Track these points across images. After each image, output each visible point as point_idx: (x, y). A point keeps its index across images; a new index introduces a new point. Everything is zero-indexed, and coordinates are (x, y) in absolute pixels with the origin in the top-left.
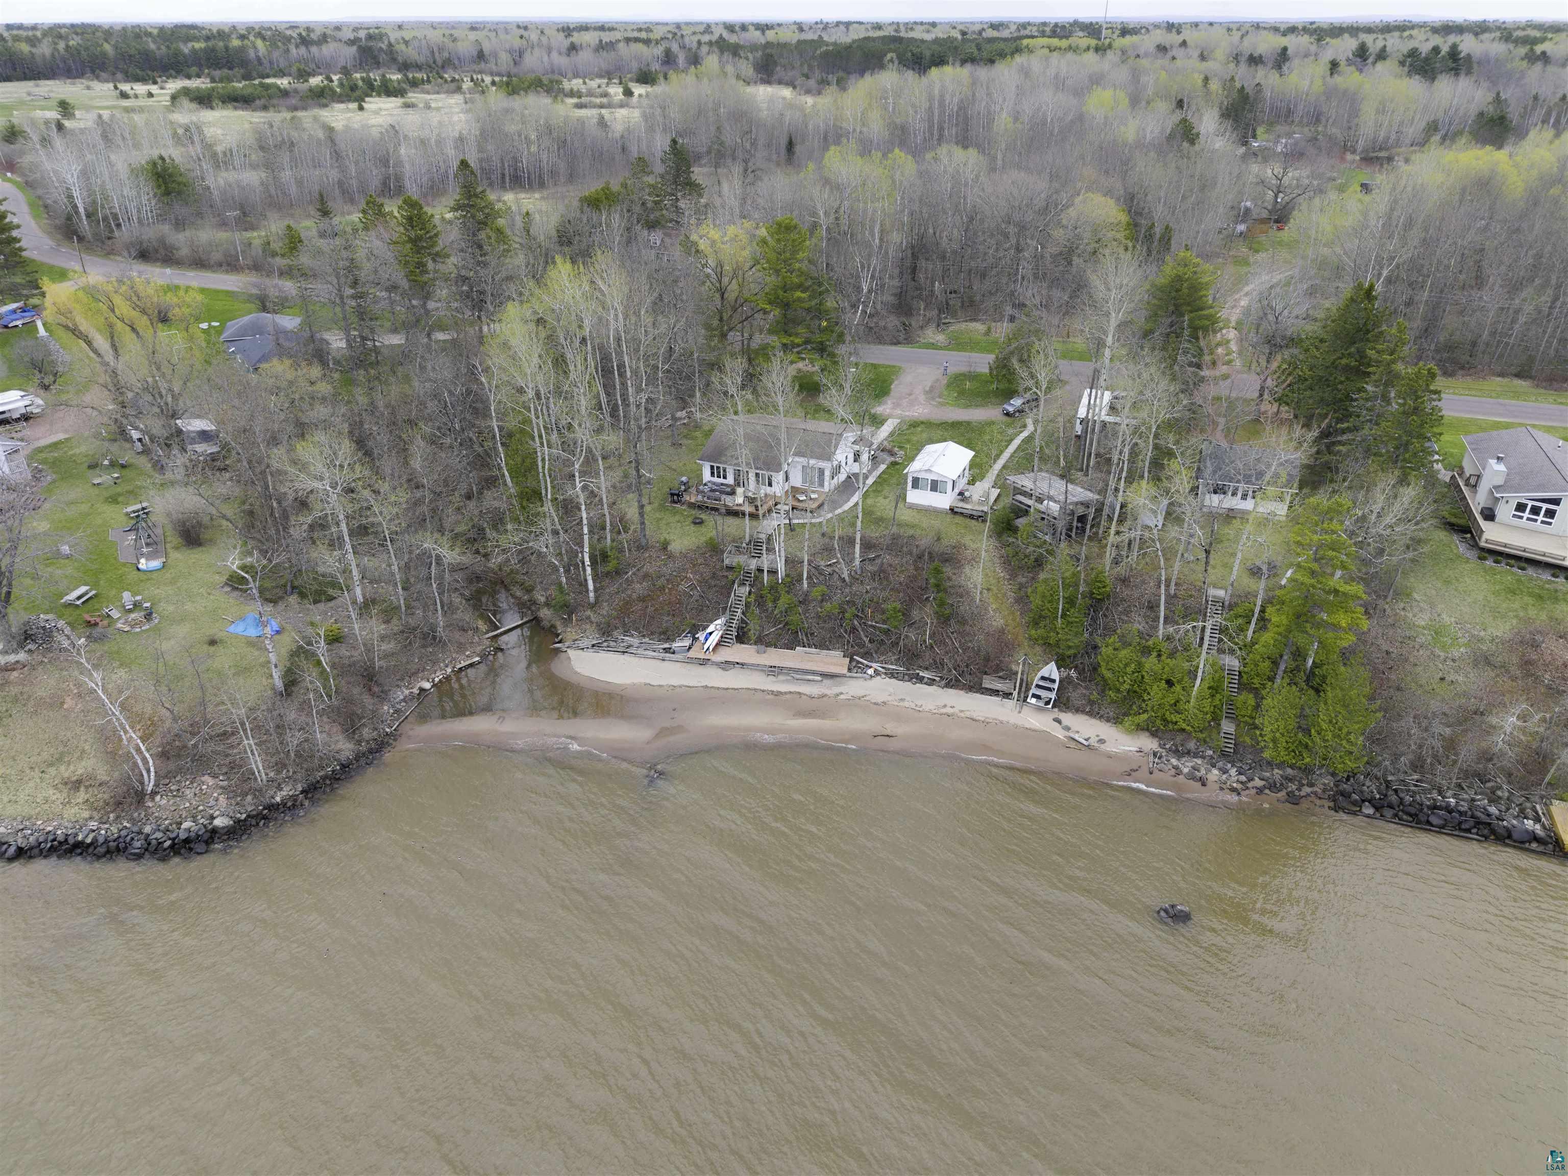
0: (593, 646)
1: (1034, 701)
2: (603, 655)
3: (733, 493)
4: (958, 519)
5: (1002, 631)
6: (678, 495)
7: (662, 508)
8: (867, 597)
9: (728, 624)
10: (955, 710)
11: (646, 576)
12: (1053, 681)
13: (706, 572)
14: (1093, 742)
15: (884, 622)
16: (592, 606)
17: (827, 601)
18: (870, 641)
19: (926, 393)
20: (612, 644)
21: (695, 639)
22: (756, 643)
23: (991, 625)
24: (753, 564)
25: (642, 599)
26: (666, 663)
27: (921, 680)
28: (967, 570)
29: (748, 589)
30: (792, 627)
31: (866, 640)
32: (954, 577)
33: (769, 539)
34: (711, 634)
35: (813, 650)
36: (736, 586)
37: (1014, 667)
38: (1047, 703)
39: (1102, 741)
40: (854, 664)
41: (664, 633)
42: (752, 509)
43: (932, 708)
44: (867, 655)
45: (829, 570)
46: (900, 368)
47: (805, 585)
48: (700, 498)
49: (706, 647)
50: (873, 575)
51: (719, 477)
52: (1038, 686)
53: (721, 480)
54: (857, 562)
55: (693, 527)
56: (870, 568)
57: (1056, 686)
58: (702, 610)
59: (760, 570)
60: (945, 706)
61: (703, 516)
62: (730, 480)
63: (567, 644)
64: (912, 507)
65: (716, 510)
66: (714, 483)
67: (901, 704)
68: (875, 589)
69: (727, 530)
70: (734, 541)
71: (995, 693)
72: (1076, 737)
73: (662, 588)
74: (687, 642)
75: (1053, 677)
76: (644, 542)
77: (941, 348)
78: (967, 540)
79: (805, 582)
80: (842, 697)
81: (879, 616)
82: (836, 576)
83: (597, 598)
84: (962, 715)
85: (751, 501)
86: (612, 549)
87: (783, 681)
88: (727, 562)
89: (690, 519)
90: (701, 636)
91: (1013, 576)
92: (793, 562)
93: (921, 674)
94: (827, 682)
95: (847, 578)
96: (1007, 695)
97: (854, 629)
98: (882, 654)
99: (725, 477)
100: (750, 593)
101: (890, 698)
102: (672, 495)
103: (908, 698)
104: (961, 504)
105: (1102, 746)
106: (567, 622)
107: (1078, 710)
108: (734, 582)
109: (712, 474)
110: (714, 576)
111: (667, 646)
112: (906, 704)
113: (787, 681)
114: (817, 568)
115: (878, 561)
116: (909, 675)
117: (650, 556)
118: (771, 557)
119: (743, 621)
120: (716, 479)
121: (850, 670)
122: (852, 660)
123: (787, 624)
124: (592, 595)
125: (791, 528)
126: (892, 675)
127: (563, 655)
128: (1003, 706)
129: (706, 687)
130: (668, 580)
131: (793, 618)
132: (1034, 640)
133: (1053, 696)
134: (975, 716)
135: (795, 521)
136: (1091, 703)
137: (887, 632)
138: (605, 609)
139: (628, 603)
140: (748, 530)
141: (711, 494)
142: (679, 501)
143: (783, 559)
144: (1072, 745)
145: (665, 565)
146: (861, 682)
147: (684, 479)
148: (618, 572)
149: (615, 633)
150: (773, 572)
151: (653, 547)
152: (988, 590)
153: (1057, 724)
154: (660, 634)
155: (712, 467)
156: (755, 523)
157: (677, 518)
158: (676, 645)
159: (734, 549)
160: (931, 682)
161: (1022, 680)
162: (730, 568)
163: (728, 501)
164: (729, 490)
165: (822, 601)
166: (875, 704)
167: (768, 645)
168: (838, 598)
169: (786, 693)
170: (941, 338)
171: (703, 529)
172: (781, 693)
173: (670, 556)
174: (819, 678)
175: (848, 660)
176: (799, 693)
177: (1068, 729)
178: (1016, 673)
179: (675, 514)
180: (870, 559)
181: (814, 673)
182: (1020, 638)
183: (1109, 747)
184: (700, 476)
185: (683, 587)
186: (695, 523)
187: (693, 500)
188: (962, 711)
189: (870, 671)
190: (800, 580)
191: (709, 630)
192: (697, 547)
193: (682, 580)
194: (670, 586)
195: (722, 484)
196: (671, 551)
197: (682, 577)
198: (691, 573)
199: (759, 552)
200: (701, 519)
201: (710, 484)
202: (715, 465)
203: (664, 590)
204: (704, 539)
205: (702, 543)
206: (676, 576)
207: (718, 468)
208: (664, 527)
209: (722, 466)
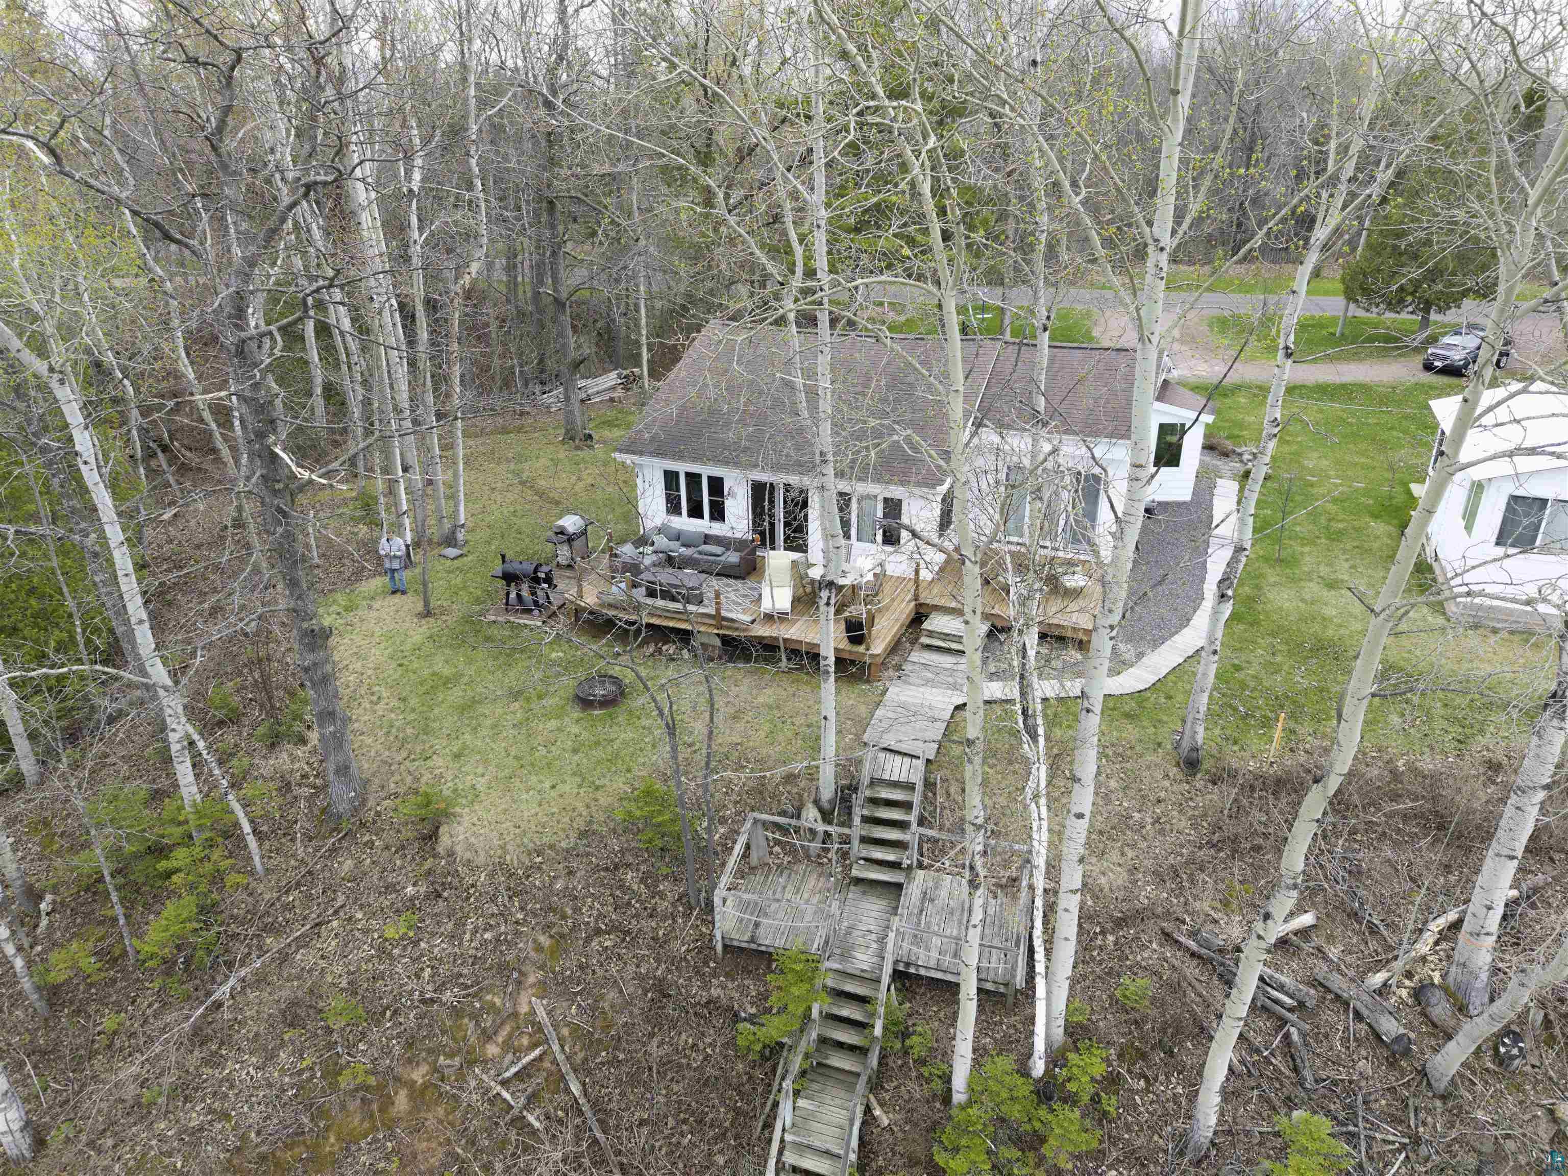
3: (750, 570)
6: (538, 581)
42: (838, 637)
48: (618, 590)
51: (696, 512)
53: (704, 525)
55: (573, 723)
61: (625, 670)
62: (738, 522)
64: (1485, 624)
65: (685, 636)
66: (677, 536)
69: (726, 732)
70: (762, 798)
76: (342, 797)
85: (827, 602)
88: (729, 919)
89: (568, 684)
99: (718, 514)
102: (510, 578)
109: (673, 507)
110: (661, 1003)
120: (684, 523)
140: (828, 739)
141: (666, 577)
142: (535, 605)
147: (571, 523)
155: (671, 478)
159: (760, 847)
164: (733, 558)
171: (620, 729)
173: (445, 885)
184: (631, 512)
185: (495, 1075)
186: (585, 703)
187: (590, 599)
192: (583, 834)
193: (487, 1036)
194: (418, 1075)
195: (708, 539)
196: (451, 854)
197: (488, 1021)
198: (543, 988)
199: (890, 856)
200: (616, 681)
201: (661, 542)
202: (682, 468)
203: (387, 1102)
204: (620, 785)
205: (609, 810)
206: (457, 1012)
207: (693, 479)
208: (449, 722)
209: (706, 471)
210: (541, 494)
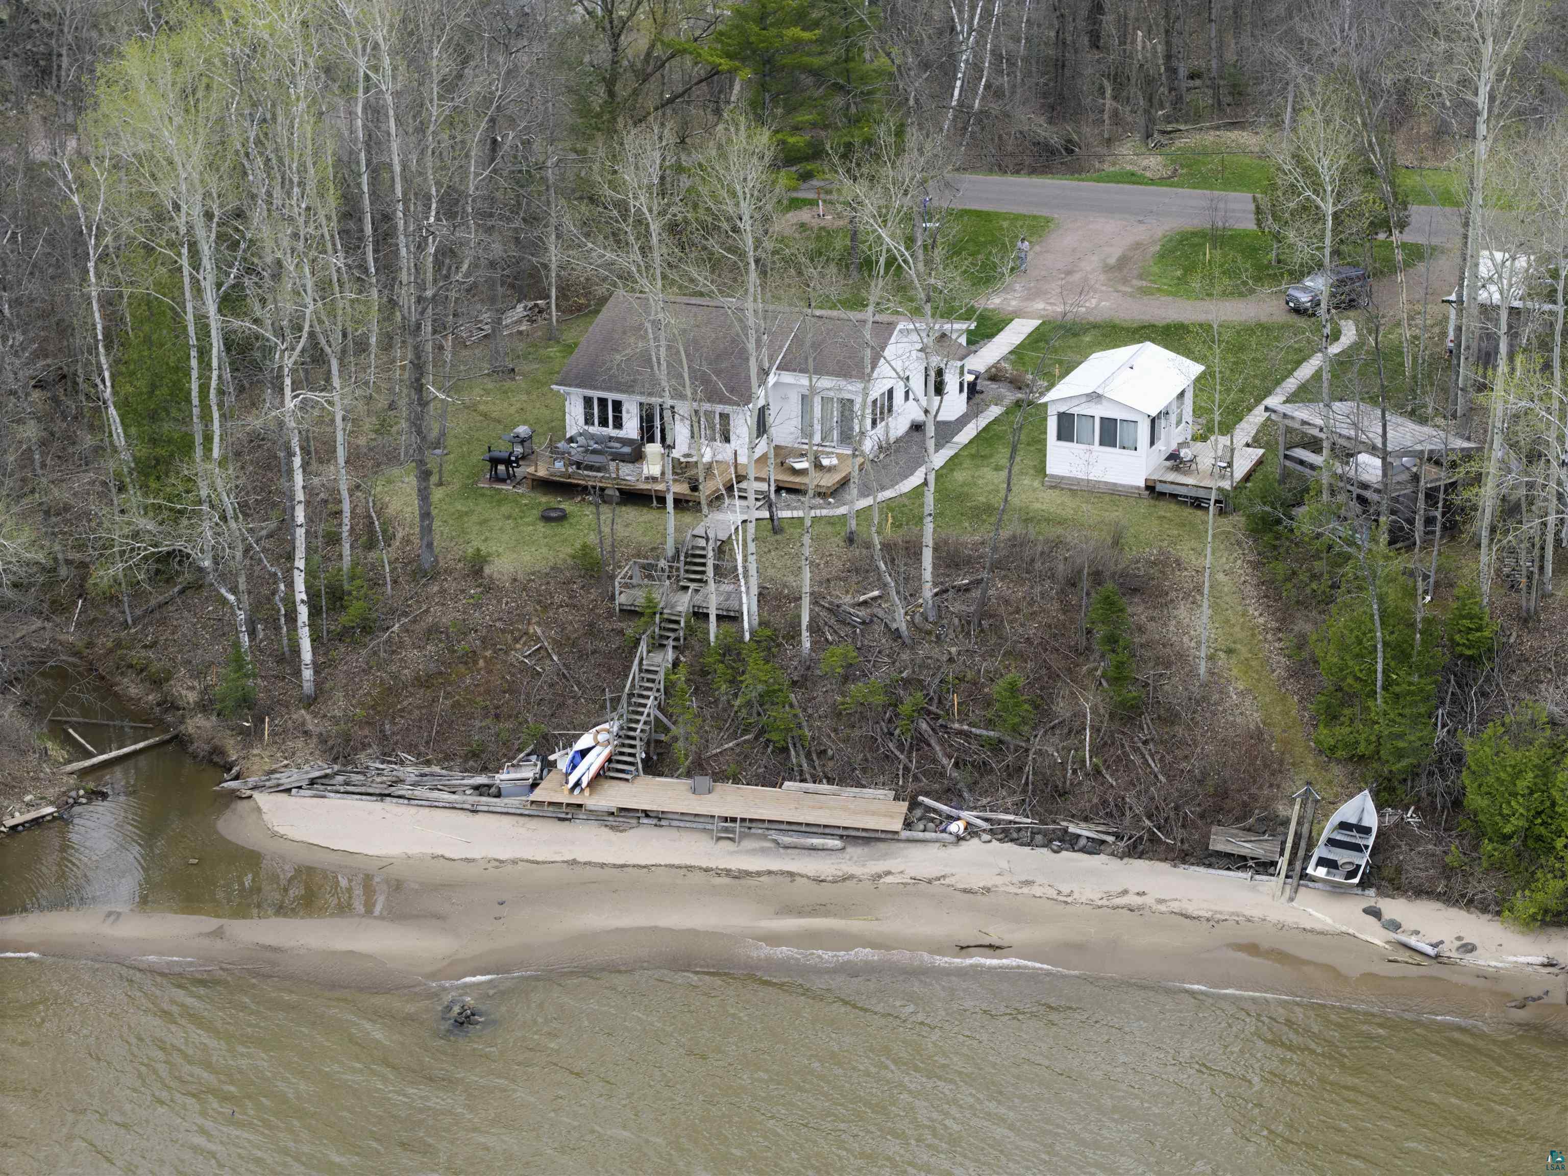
0: (312, 782)
1: (1322, 872)
2: (335, 803)
3: (637, 456)
4: (1168, 509)
5: (1258, 736)
6: (507, 462)
7: (470, 491)
8: (951, 673)
9: (625, 736)
10: (1148, 900)
11: (433, 632)
12: (1367, 831)
13: (574, 620)
14: (1449, 949)
15: (989, 724)
16: (310, 702)
17: (855, 680)
18: (956, 765)
19: (1108, 269)
20: (355, 778)
21: (549, 766)
22: (689, 774)
23: (1233, 725)
24: (683, 603)
25: (424, 682)
26: (479, 817)
27: (1070, 842)
28: (1182, 612)
29: (670, 655)
30: (775, 736)
31: (949, 764)
32: (1151, 626)
33: (723, 548)
34: (584, 753)
35: (824, 787)
36: (643, 647)
37: (1281, 809)
38: (1351, 875)
39: (1469, 948)
40: (918, 812)
41: (475, 755)
42: (682, 488)
43: (1095, 896)
44: (950, 794)
45: (863, 613)
46: (1048, 221)
47: (807, 644)
48: (559, 467)
49: (573, 779)
50: (966, 622)
51: (604, 422)
52: (1331, 842)
53: (610, 431)
54: (928, 591)
55: (541, 527)
56: (957, 607)
57: (1371, 842)
58: (561, 705)
59: (700, 615)
60: (1125, 892)
61: (567, 506)
62: (631, 428)
63: (252, 780)
64: (1060, 484)
65: (598, 491)
66: (592, 437)
67: (1025, 890)
68: (971, 653)
69: (621, 532)
70: (638, 555)
71: (1237, 862)
72: (1413, 941)
73: (470, 658)
74: (529, 772)
75: (1365, 823)
76: (427, 560)
77: (1152, 182)
78: (1184, 551)
79: (805, 634)
80: (889, 879)
81: (977, 713)
82: (878, 628)
83: (319, 684)
84: (1163, 908)
85: (681, 468)
86: (352, 578)
87: (753, 852)
88: (622, 599)
89: (536, 513)
90: (561, 759)
91: (1284, 621)
92: (779, 596)
93: (1072, 829)
94: (855, 851)
95: (903, 627)
96: (1266, 867)
97: (920, 741)
98: (985, 793)
99: (618, 424)
100: (676, 664)
101: (999, 881)
102: (495, 462)
103: (1039, 880)
104: (1172, 477)
105: (1469, 958)
106: (250, 736)
107: (1420, 892)
108: (637, 642)
109: (588, 421)
110: (591, 630)
111: (481, 780)
112: (1037, 891)
113: (763, 851)
114: (834, 610)
115: (976, 593)
116: (1045, 834)
117: (443, 591)
118: (727, 587)
119: (659, 726)
120: (595, 429)
121: (908, 825)
122: (914, 805)
123: (762, 731)
124: (307, 674)
125: (775, 526)
126: (1006, 834)
127: (243, 806)
128: (1254, 889)
129: (574, 862)
130: (484, 640)
131: (778, 714)
132: (1328, 753)
133: (1363, 860)
134: (1191, 909)
135: (786, 514)
136: (1447, 872)
137: (997, 746)
138: (338, 705)
139: (391, 691)
140: (671, 529)
141: (586, 460)
142: (509, 478)
143: (754, 591)
144: (1404, 956)
145: (478, 606)
146: (933, 850)
147: (522, 430)
148: (367, 629)
149: (362, 756)
150: (730, 618)
151: (449, 571)
152: (1230, 651)
153: (1371, 919)
154: (466, 759)
155: (588, 401)
156: (688, 518)
157: (505, 509)
158: (504, 777)
159: (637, 572)
160: (1095, 847)
161: (1298, 836)
162: (630, 613)
163: (628, 474)
164: (627, 450)
165: (846, 679)
166: (965, 891)
167: (720, 777)
168: (881, 675)
169: (759, 874)
170: (1154, 163)
171: (565, 530)
172: (748, 874)
173: (489, 588)
174: (837, 843)
175: (904, 806)
176: (791, 874)
177: (1395, 926)
178: (1286, 822)
179: (500, 503)
180: (959, 589)
181: (825, 830)
182: (1298, 750)
183: (1484, 960)
184: (561, 424)
185: (521, 654)
186: (546, 519)
187: (542, 473)
188: (1160, 901)
189: (956, 827)
190: (794, 635)
191: (581, 744)
192: (552, 568)
193: (516, 640)
194: (488, 653)
195: (611, 438)
196: (491, 577)
197: (517, 634)
198: (539, 624)
199: (698, 577)
200: (563, 510)
201: (581, 440)
202: (596, 394)
203: (475, 662)
204: (570, 551)
205: (565, 561)
206: (503, 631)
207: (603, 402)
208: (475, 529)
209: (611, 396)
210: (485, 415)
